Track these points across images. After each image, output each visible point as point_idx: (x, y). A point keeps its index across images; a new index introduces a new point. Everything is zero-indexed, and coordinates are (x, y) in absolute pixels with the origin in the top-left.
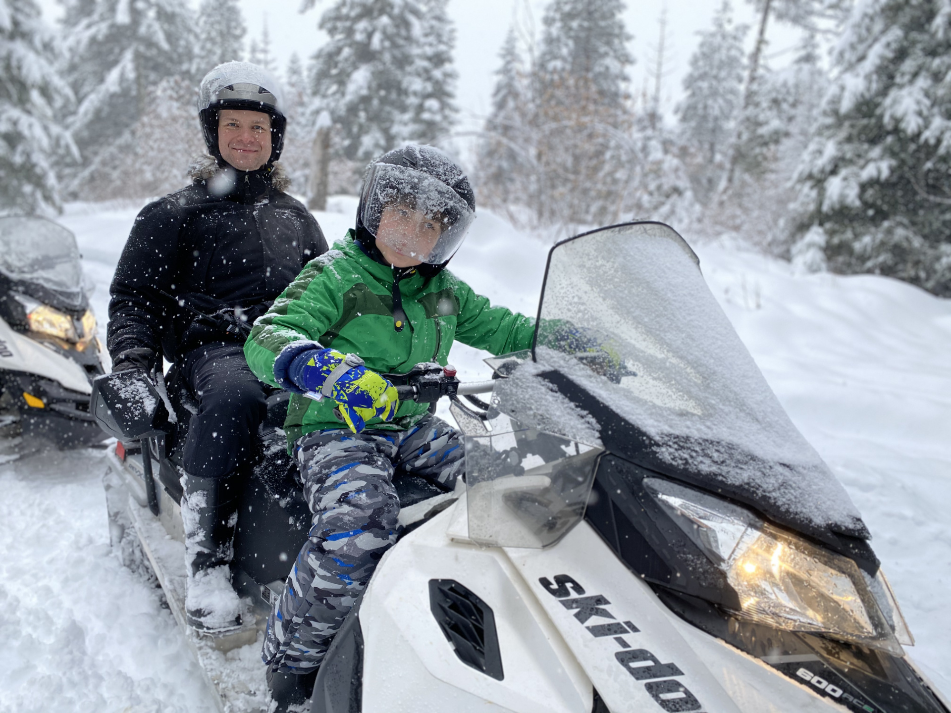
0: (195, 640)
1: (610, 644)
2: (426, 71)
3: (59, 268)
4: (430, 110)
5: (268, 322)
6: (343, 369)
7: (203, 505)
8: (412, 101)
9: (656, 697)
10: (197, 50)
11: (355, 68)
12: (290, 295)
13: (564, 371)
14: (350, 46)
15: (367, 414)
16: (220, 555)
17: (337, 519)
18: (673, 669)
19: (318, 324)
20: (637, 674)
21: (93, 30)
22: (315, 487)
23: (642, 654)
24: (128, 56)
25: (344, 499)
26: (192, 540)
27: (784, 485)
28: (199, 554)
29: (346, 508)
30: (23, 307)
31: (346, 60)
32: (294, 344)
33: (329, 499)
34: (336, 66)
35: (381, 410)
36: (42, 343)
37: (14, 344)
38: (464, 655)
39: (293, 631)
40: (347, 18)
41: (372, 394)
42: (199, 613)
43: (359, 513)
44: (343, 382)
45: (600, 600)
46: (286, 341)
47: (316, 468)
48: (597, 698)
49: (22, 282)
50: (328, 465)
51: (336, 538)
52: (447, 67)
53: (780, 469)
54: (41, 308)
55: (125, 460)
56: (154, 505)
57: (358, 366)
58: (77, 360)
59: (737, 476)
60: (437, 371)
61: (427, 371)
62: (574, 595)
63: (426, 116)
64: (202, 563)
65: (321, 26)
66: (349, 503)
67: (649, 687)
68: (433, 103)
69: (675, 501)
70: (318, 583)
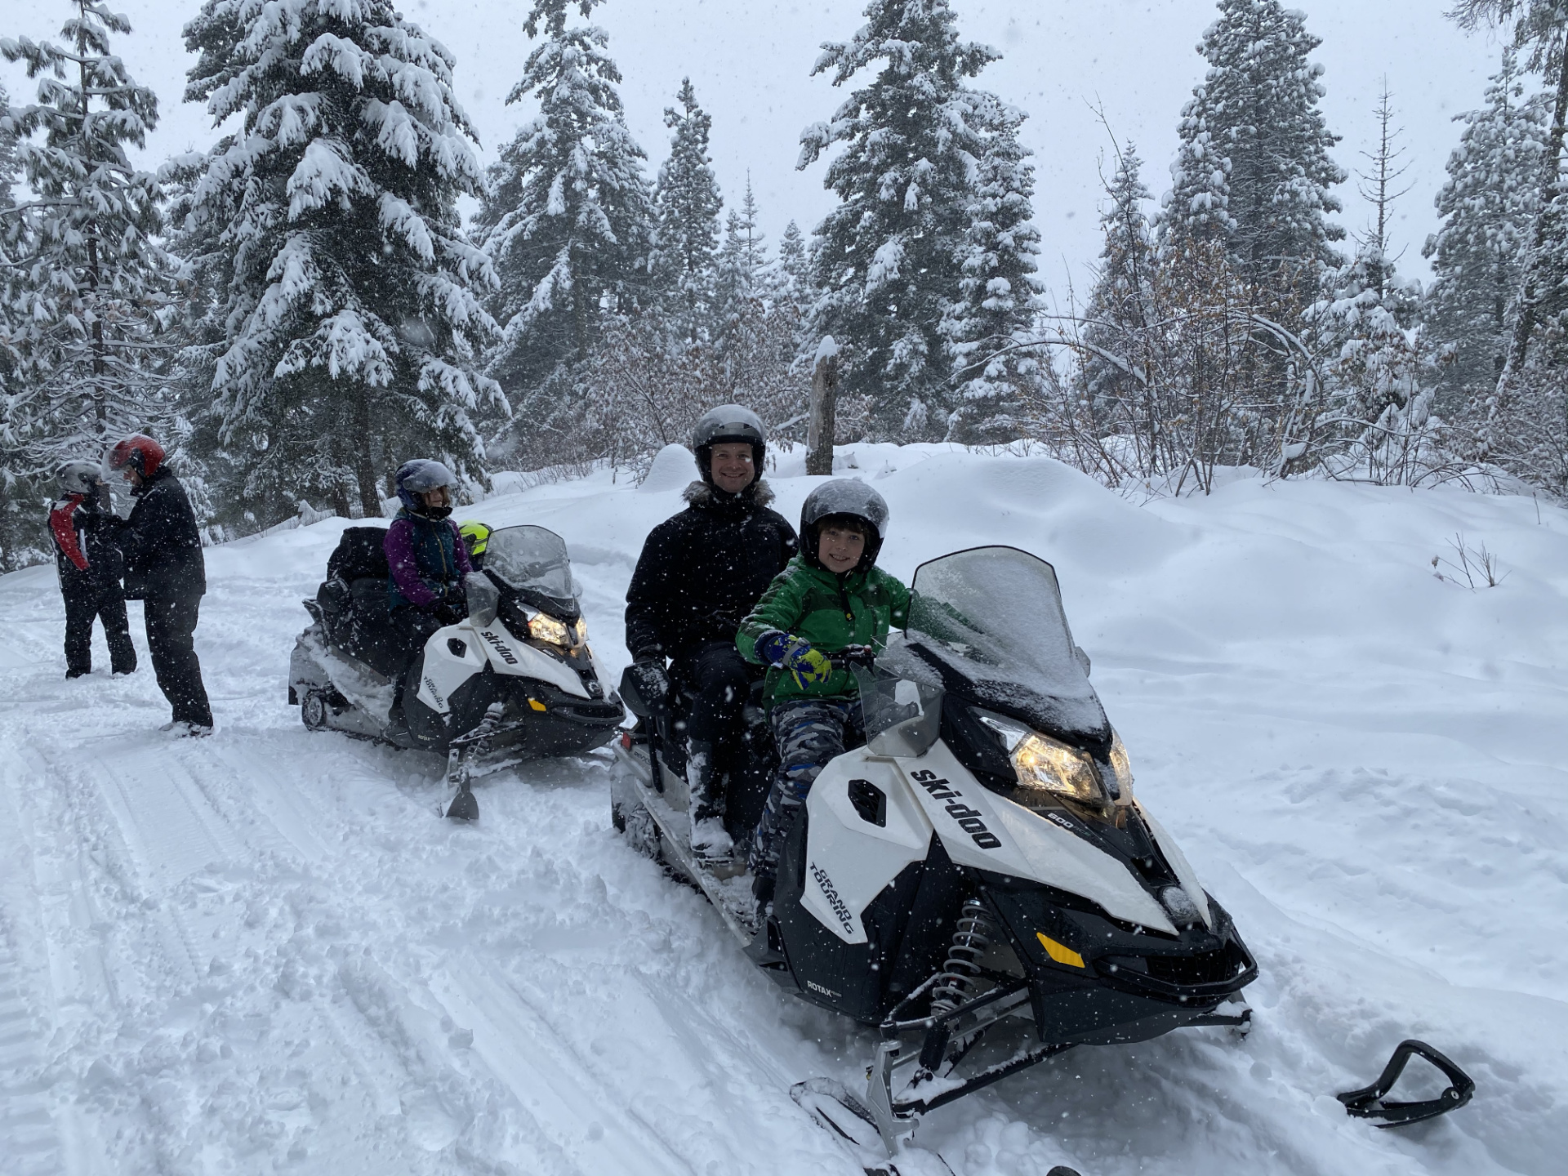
0: (699, 870)
1: (945, 802)
2: (988, 234)
3: (548, 576)
4: (995, 294)
5: (751, 620)
6: (797, 647)
7: (704, 764)
8: (968, 282)
9: (963, 826)
10: (653, 238)
11: (882, 241)
12: (765, 602)
13: (923, 643)
14: (873, 208)
15: (810, 677)
16: (716, 808)
17: (798, 756)
18: (976, 813)
19: (784, 620)
20: (955, 816)
21: (518, 226)
22: (783, 739)
23: (962, 807)
24: (563, 257)
25: (802, 745)
26: (696, 794)
27: (1049, 708)
28: (701, 807)
29: (803, 750)
30: (525, 615)
31: (867, 230)
32: (766, 633)
33: (792, 745)
34: (852, 242)
35: (819, 676)
36: (541, 650)
37: (517, 651)
38: (864, 816)
39: (769, 841)
40: (866, 166)
41: (814, 664)
42: (702, 847)
43: (812, 753)
44: (795, 656)
45: (945, 781)
46: (763, 631)
47: (784, 726)
48: (935, 834)
49: (523, 591)
50: (792, 723)
51: (796, 769)
52: (1023, 226)
53: (1048, 699)
54: (540, 616)
55: (630, 749)
56: (658, 784)
57: (805, 646)
58: (570, 665)
59: (1020, 703)
60: (860, 650)
61: (853, 650)
62: (929, 780)
63: (989, 303)
64: (702, 814)
65: (829, 184)
66: (805, 747)
67: (960, 822)
68: (1001, 283)
69: (984, 719)
70: (785, 801)
